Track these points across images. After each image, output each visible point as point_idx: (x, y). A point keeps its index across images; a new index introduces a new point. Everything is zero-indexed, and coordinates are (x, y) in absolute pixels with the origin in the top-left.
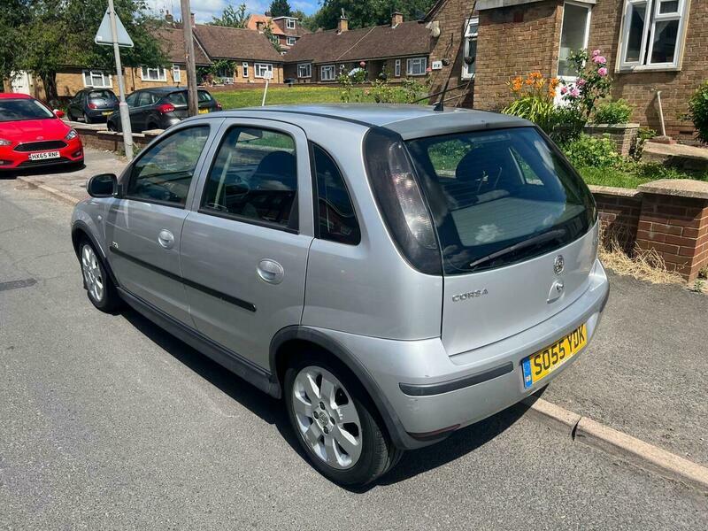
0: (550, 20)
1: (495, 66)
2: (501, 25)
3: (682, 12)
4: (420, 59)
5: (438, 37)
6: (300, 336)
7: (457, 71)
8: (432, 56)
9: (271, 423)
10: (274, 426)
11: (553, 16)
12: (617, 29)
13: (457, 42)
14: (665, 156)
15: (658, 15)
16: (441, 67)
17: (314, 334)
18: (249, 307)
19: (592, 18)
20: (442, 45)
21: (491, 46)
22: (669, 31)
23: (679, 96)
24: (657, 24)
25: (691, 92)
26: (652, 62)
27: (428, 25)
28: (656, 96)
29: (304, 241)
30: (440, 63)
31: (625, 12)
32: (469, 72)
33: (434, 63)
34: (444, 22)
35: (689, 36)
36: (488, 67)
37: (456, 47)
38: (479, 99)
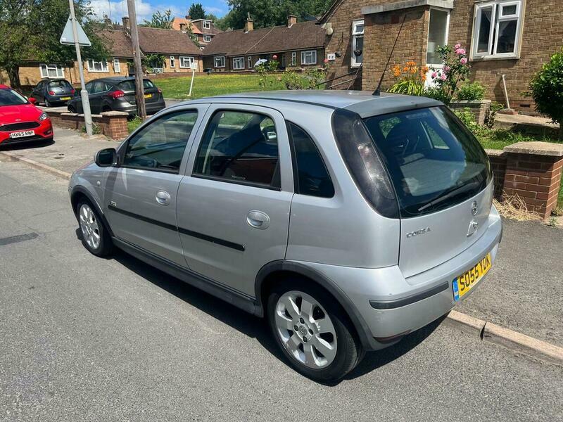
0: (420, 22)
1: (378, 57)
2: (381, 26)
3: (519, 14)
4: (311, 52)
5: (331, 35)
6: (284, 268)
7: (347, 61)
8: (327, 50)
9: (252, 336)
10: (255, 339)
11: (422, 18)
12: (470, 27)
13: (346, 39)
14: (511, 124)
15: (501, 16)
16: (334, 59)
17: (298, 266)
18: (240, 248)
19: (451, 20)
20: (335, 41)
21: (374, 41)
22: (509, 28)
23: (519, 78)
24: (501, 23)
25: (528, 75)
26: (497, 52)
27: (324, 26)
28: (501, 78)
29: (286, 196)
30: (334, 55)
31: (476, 15)
32: (357, 62)
33: (328, 55)
34: (336, 23)
35: (525, 32)
36: (372, 58)
37: (346, 43)
38: (366, 83)
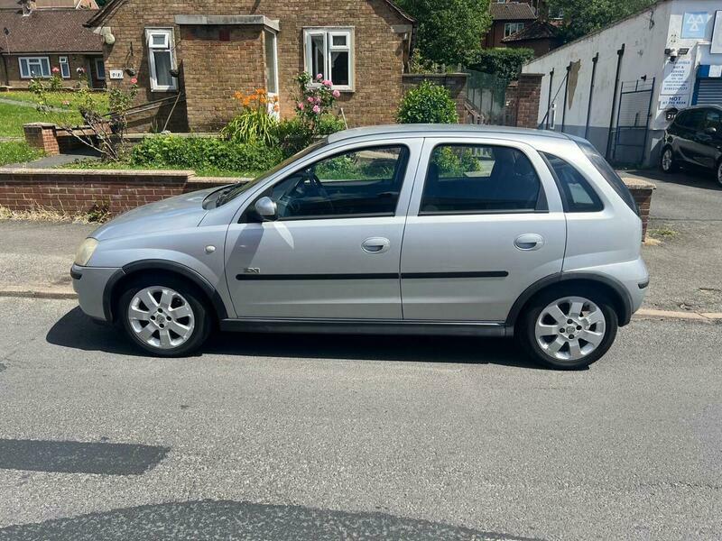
0: (257, 43)
1: (207, 80)
2: (206, 41)
3: (349, 47)
5: (112, 45)
6: (563, 279)
7: (144, 80)
8: (107, 64)
11: (259, 39)
12: (301, 55)
13: (138, 52)
15: (333, 47)
16: (121, 77)
19: (278, 44)
20: (122, 53)
21: (198, 60)
22: (341, 60)
23: (356, 112)
24: (332, 53)
25: (364, 109)
27: (97, 30)
28: (340, 112)
29: (556, 216)
30: (120, 72)
31: (305, 42)
32: (158, 83)
33: (111, 72)
34: (117, 29)
35: (357, 65)
36: (198, 81)
37: (139, 57)
38: (194, 112)
